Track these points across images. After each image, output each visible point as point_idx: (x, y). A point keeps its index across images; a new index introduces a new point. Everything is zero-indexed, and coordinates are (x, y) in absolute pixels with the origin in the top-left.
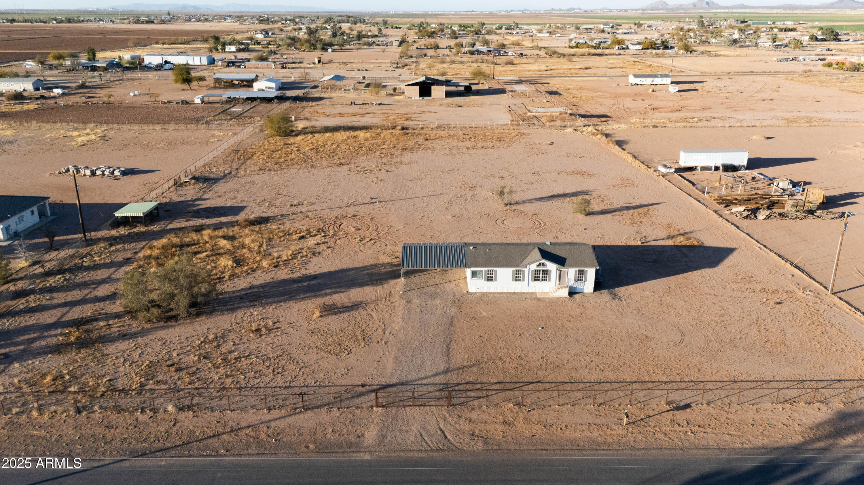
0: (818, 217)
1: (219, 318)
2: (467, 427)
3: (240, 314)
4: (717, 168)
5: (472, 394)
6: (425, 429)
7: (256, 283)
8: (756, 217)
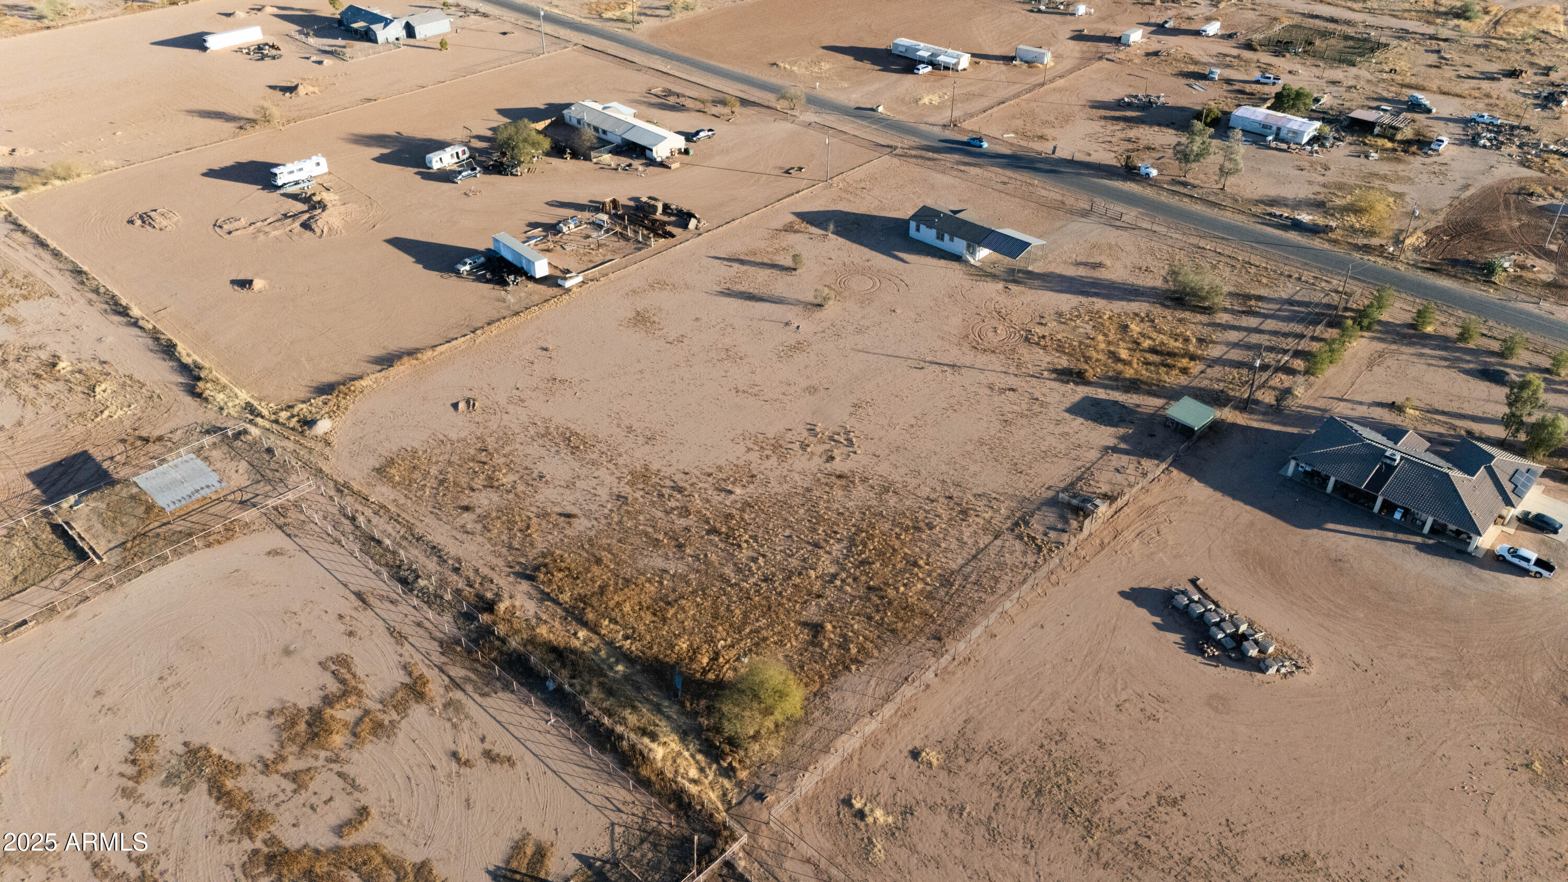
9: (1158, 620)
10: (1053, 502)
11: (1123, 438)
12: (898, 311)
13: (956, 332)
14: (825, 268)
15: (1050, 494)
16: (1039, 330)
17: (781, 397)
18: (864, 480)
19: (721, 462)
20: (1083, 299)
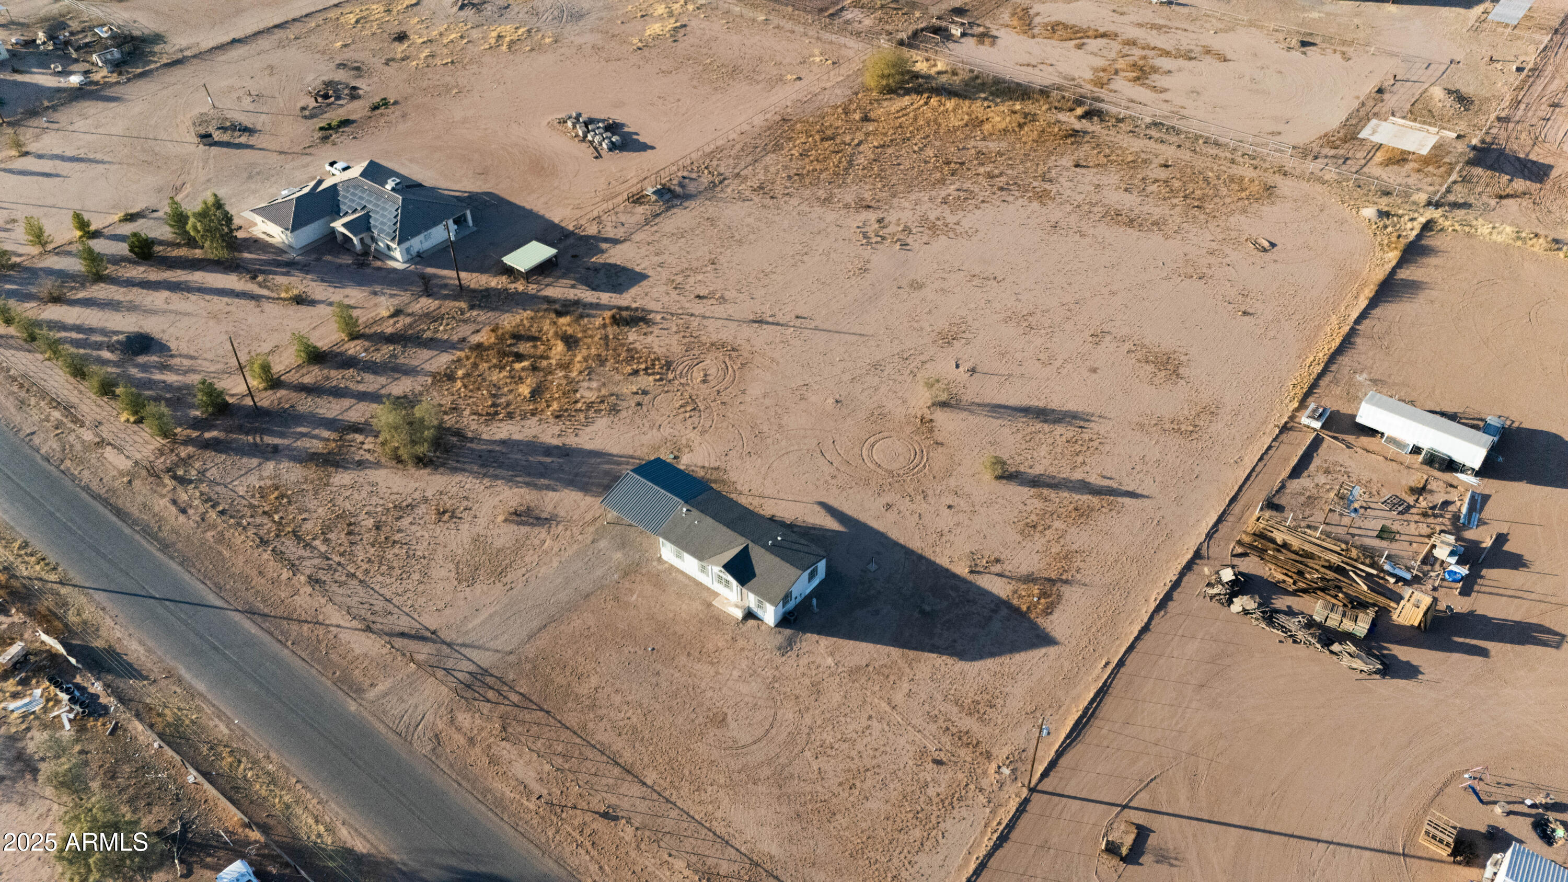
0: (1332, 652)
1: (438, 476)
2: (440, 725)
3: (458, 478)
4: (1416, 450)
5: (491, 694)
6: (416, 707)
7: (517, 437)
8: (1230, 602)
9: (635, 137)
10: (687, 197)
11: (603, 252)
12: (831, 401)
13: (757, 371)
14: (952, 482)
15: (686, 204)
16: (646, 381)
17: (946, 276)
18: (847, 206)
19: (977, 212)
20: (572, 441)
